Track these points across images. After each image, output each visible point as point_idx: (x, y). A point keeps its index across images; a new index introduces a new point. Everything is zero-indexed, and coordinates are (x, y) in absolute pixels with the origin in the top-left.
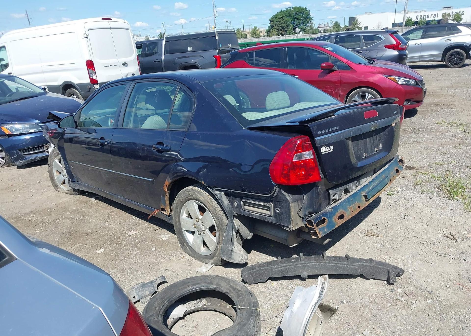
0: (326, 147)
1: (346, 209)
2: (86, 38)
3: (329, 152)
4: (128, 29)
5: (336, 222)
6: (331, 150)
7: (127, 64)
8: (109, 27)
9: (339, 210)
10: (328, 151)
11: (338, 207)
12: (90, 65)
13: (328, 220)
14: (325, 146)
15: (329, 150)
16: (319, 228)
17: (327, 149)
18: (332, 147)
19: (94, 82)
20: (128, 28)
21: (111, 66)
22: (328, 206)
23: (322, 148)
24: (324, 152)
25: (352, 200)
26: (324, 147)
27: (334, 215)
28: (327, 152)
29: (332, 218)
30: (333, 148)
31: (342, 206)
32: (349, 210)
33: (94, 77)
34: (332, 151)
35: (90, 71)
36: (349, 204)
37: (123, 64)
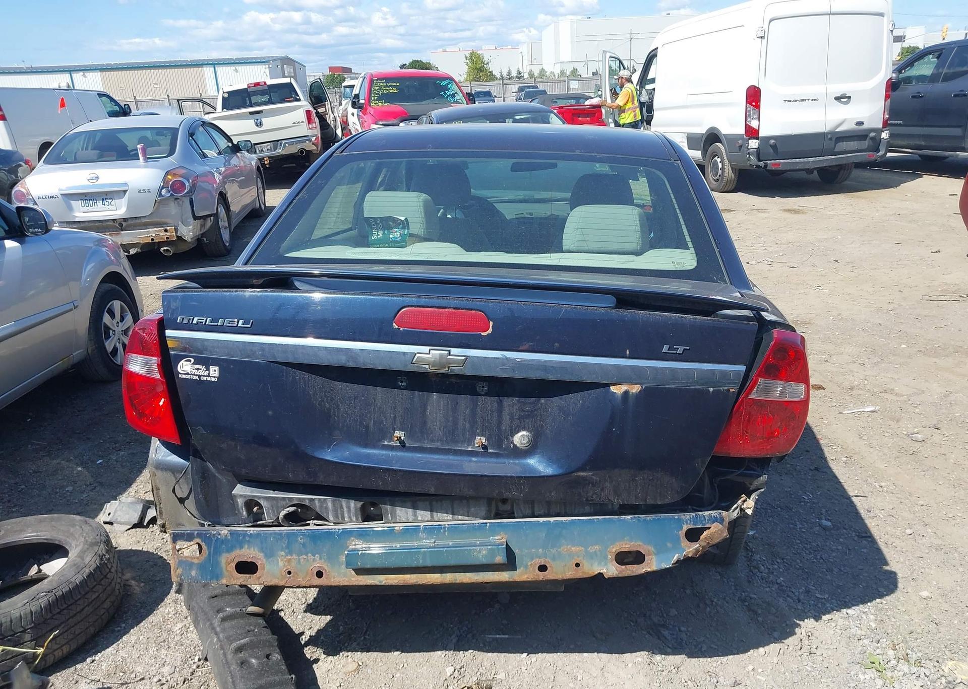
0: (193, 364)
1: (270, 554)
2: (762, 37)
3: (203, 378)
4: (882, 15)
5: (227, 571)
6: (208, 376)
7: (849, 97)
8: (828, 11)
9: (246, 546)
10: (199, 376)
11: (247, 539)
12: (754, 96)
13: (207, 553)
14: (193, 360)
15: (204, 376)
16: (180, 559)
17: (198, 369)
18: (214, 371)
19: (752, 133)
20: (881, 11)
21: (803, 100)
22: (247, 525)
23: (183, 361)
24: (188, 374)
25: (304, 545)
26: (190, 361)
27: (230, 550)
28: (196, 378)
29: (220, 554)
30: (217, 374)
31: (262, 543)
32: (281, 564)
33: (754, 124)
34: (215, 380)
35: (750, 108)
36: (287, 547)
37: (838, 99)
